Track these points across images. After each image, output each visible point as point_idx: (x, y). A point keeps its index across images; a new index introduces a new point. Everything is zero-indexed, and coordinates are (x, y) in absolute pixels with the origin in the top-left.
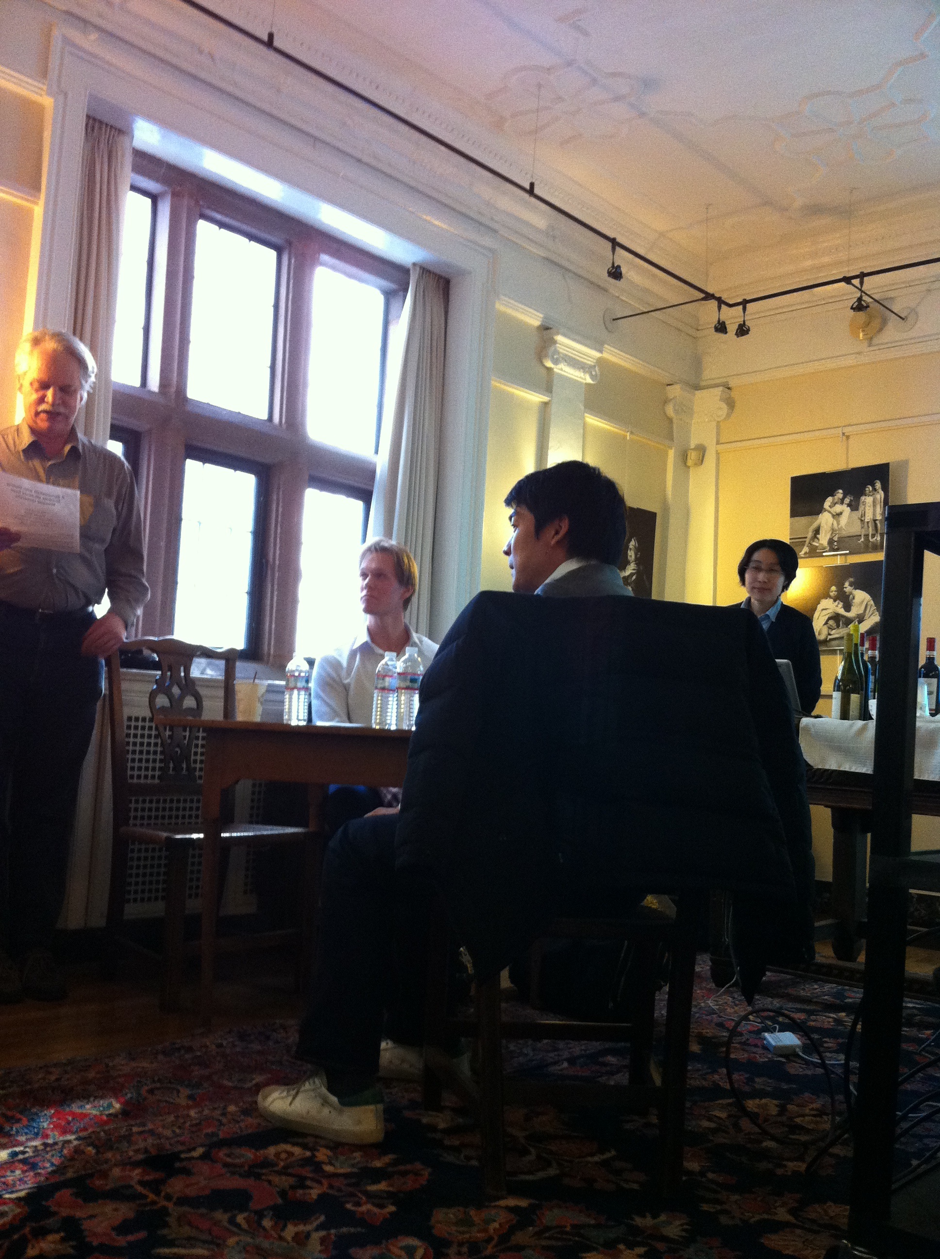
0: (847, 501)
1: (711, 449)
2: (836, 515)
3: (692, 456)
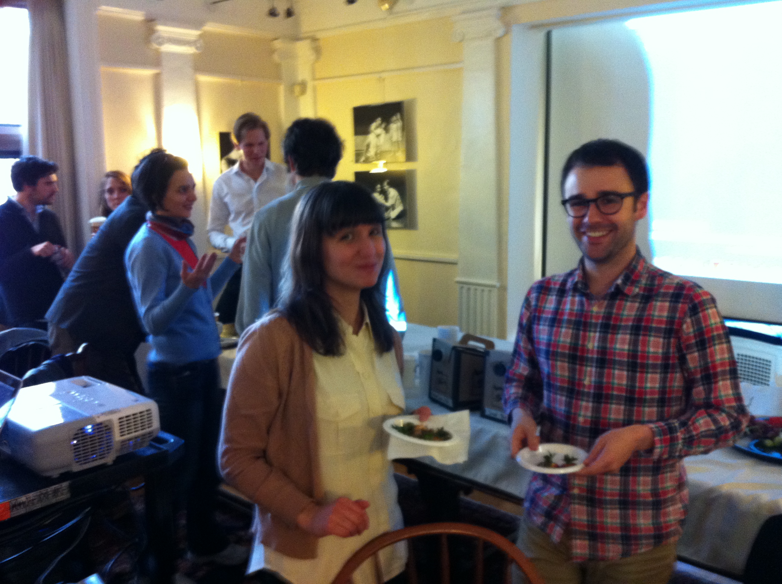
0: (383, 126)
1: (310, 85)
2: (378, 136)
3: (297, 89)
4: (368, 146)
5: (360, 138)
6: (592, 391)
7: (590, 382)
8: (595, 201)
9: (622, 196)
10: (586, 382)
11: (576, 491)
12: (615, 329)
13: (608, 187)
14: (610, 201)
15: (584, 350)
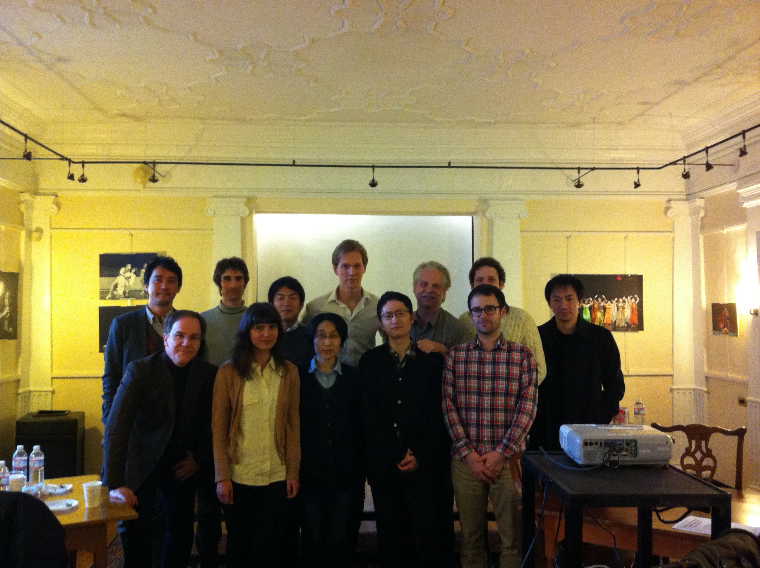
0: (133, 271)
1: (47, 231)
2: (128, 278)
3: (35, 235)
4: (116, 286)
5: (106, 280)
6: (490, 391)
7: (488, 388)
8: (484, 309)
9: (496, 308)
10: (486, 388)
11: (486, 439)
12: (498, 363)
13: (489, 304)
14: (490, 310)
15: (484, 373)
